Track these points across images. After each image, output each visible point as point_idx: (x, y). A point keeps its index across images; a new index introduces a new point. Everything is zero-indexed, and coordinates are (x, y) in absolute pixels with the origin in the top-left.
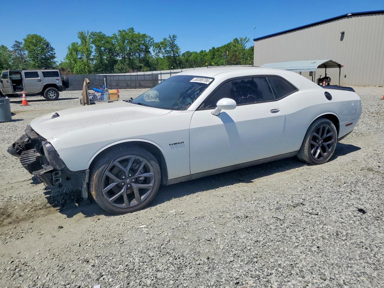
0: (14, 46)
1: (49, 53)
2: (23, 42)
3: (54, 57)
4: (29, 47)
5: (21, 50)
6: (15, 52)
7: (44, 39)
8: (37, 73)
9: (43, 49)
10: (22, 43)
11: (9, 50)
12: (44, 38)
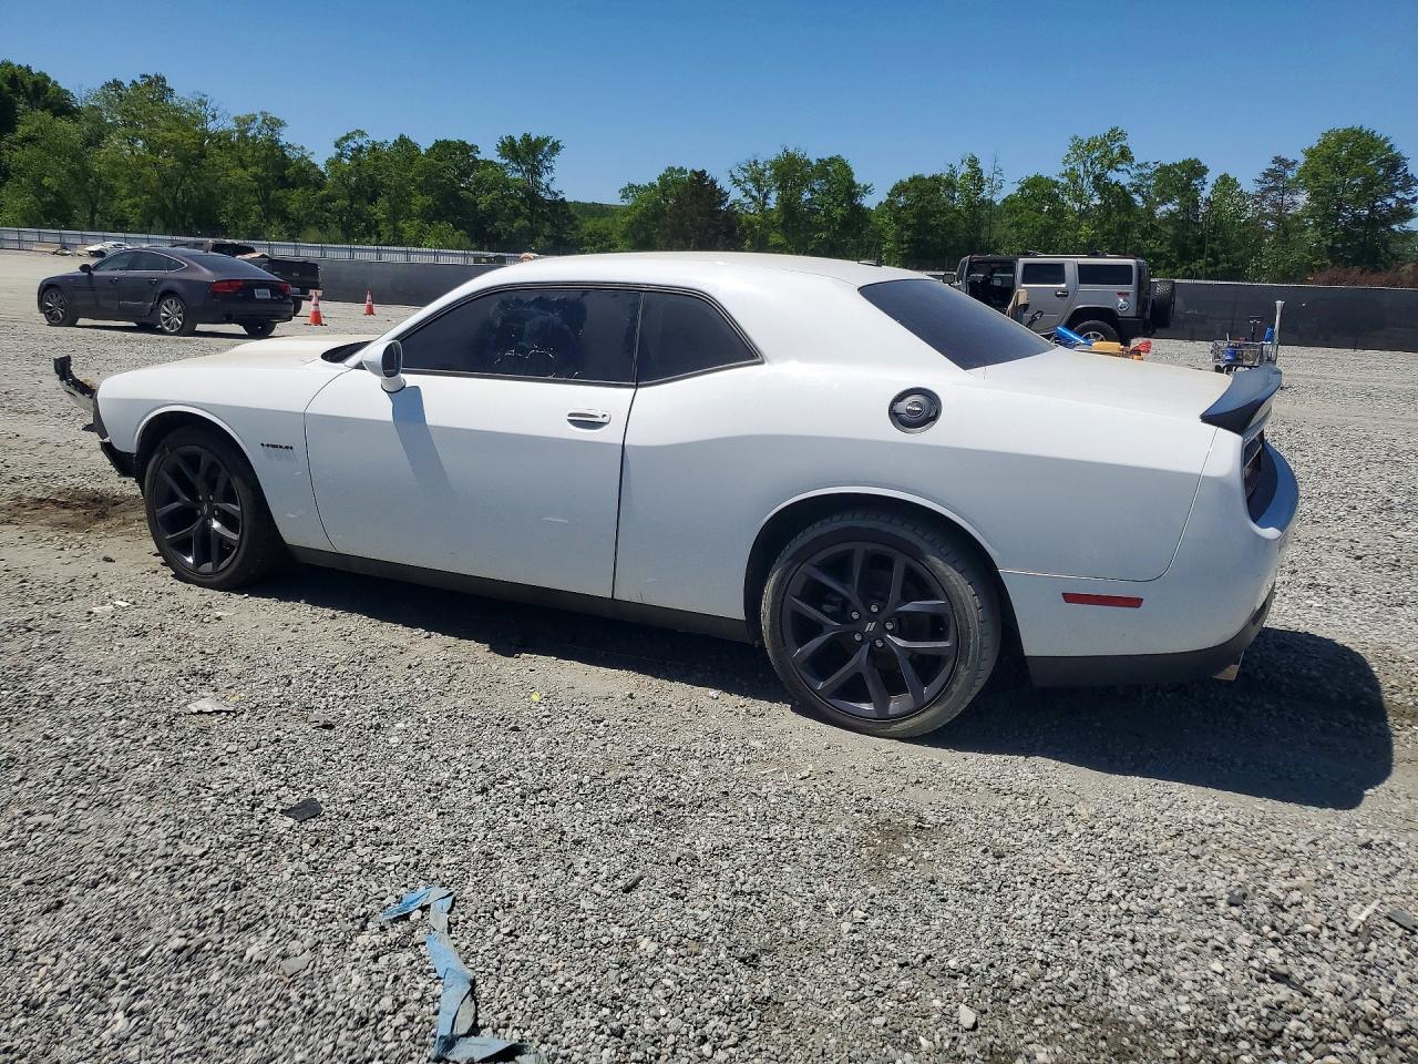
0: (1266, 175)
1: (1394, 196)
2: (1302, 159)
3: (1409, 215)
4: (1315, 176)
5: (1285, 190)
6: (1264, 198)
7: (1387, 145)
8: (1060, 267)
9: (1370, 183)
10: (1295, 162)
11: (1241, 191)
12: (1386, 140)
